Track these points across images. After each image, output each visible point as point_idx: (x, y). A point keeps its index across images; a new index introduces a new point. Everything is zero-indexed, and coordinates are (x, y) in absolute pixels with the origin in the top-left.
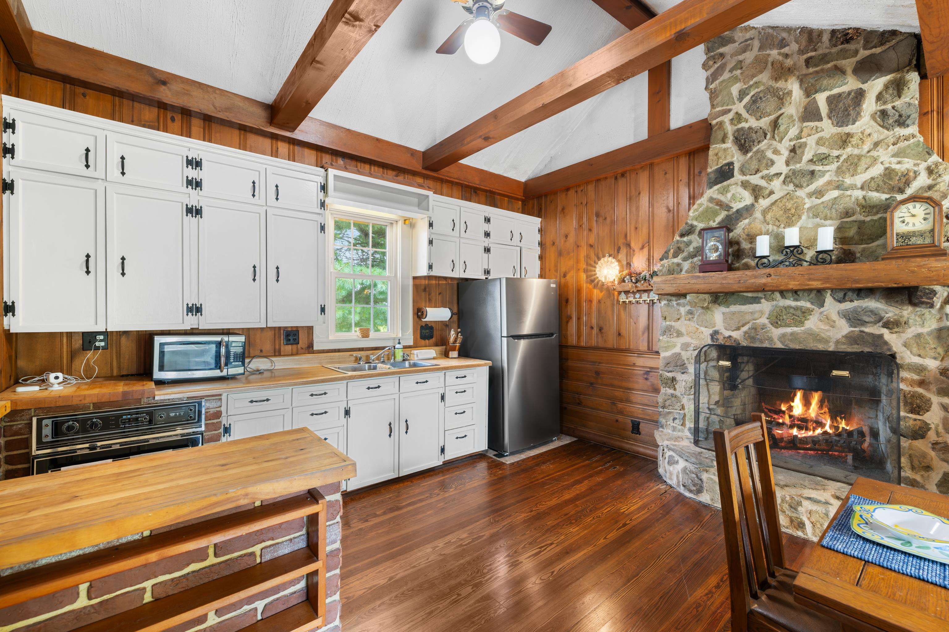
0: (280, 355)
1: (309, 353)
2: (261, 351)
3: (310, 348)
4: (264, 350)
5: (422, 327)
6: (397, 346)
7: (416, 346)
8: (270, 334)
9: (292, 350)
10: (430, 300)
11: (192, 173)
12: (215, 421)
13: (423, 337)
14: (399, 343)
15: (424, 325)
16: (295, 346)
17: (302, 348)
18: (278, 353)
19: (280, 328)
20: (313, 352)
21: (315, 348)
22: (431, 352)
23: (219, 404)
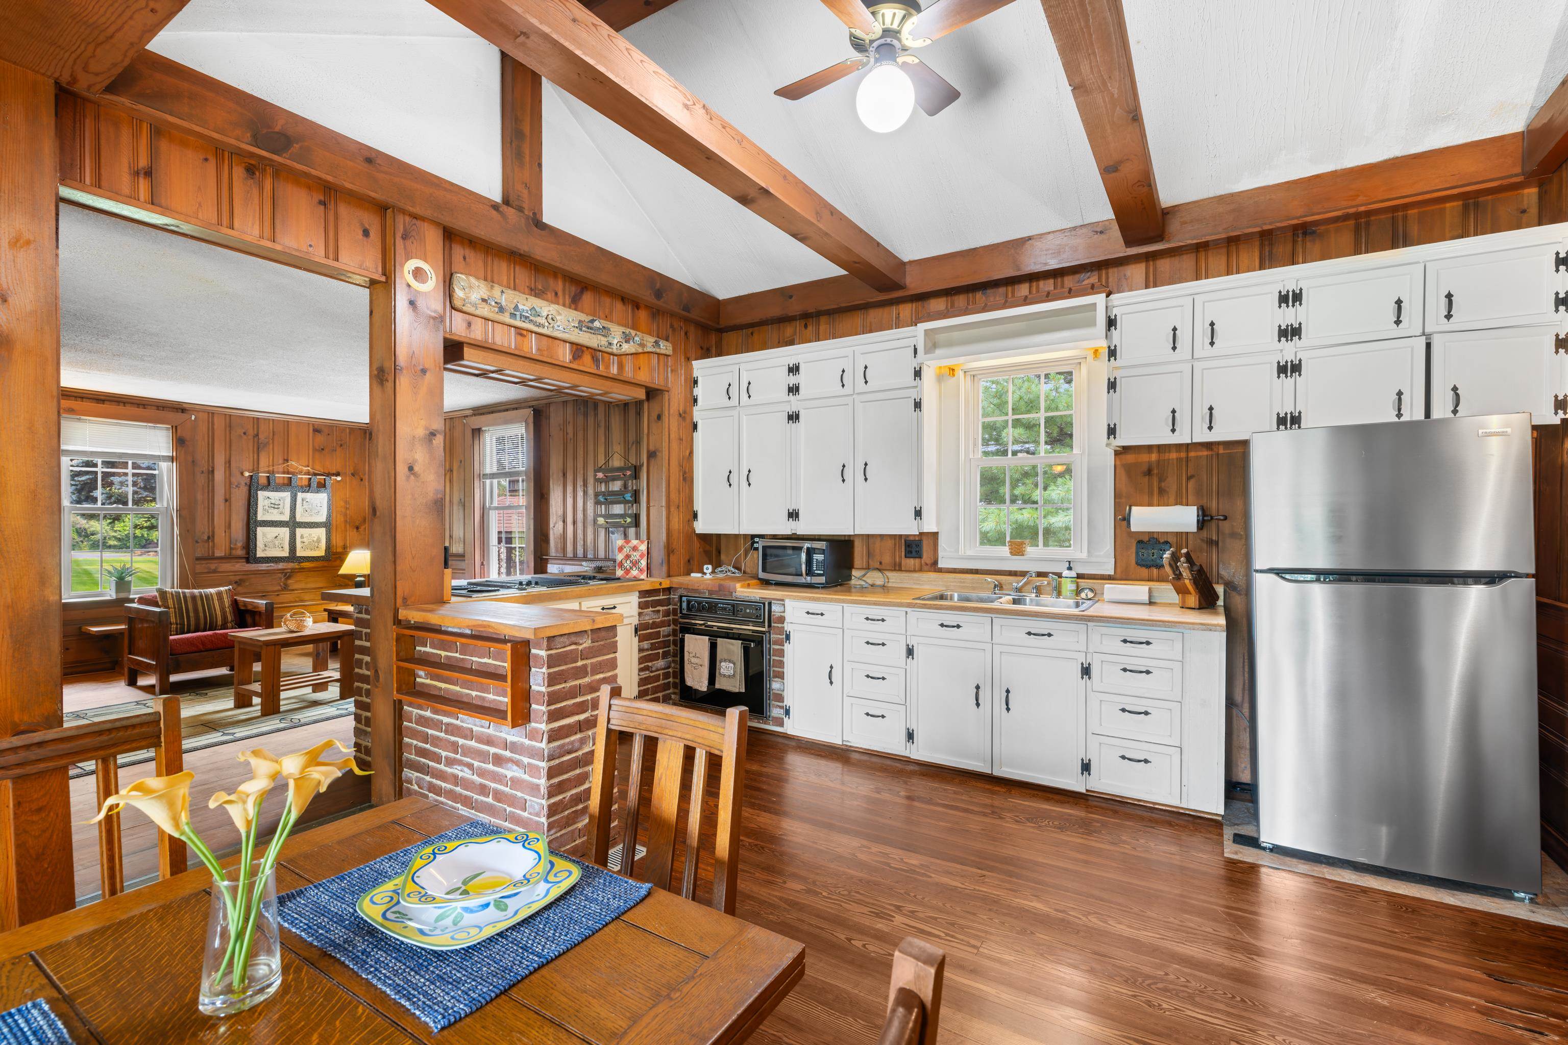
0: (900, 570)
1: (935, 571)
2: (881, 563)
3: (934, 566)
4: (883, 562)
5: (1140, 542)
6: (1066, 573)
7: (1121, 575)
8: (890, 543)
9: (914, 565)
10: (1162, 491)
11: (793, 380)
12: (780, 625)
13: (1141, 563)
14: (1070, 568)
15: (1146, 539)
16: (917, 561)
17: (927, 564)
18: (897, 567)
19: (900, 536)
20: (940, 570)
21: (940, 565)
22: (1140, 591)
23: (782, 609)
